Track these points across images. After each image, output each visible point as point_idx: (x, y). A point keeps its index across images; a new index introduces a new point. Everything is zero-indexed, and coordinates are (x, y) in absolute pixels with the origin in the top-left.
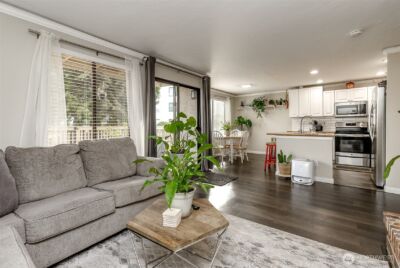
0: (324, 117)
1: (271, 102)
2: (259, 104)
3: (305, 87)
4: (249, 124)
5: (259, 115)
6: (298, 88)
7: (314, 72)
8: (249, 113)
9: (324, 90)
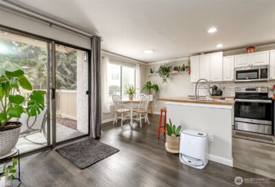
0: (224, 82)
1: (176, 69)
2: (165, 71)
3: (206, 53)
4: (156, 88)
5: (165, 80)
6: (199, 54)
7: (212, 30)
8: (157, 79)
9: (224, 55)
